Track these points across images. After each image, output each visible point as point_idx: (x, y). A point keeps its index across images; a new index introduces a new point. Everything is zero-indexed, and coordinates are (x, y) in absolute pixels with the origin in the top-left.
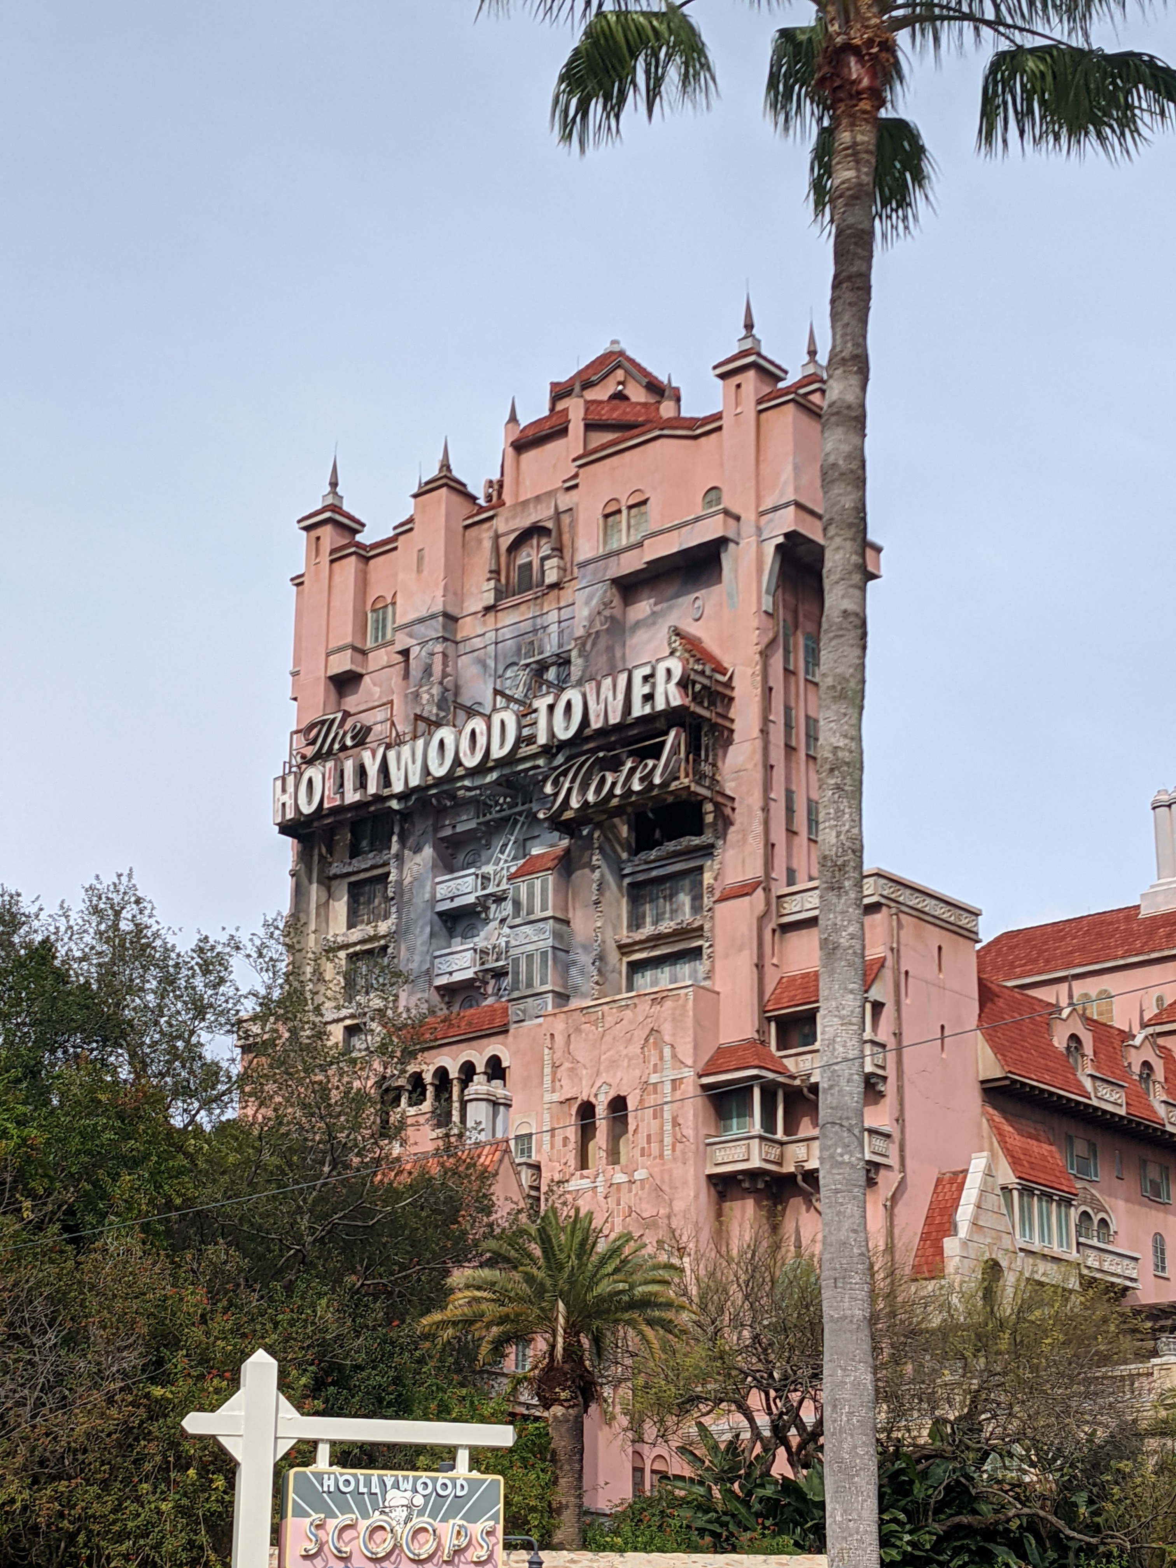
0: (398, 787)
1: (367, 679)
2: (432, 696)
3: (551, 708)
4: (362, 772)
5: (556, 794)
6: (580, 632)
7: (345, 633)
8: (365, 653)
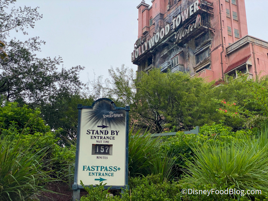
0: (150, 47)
1: (149, 33)
3: (175, 20)
4: (145, 47)
5: (177, 38)
6: (183, 6)
7: (145, 24)
8: (149, 28)
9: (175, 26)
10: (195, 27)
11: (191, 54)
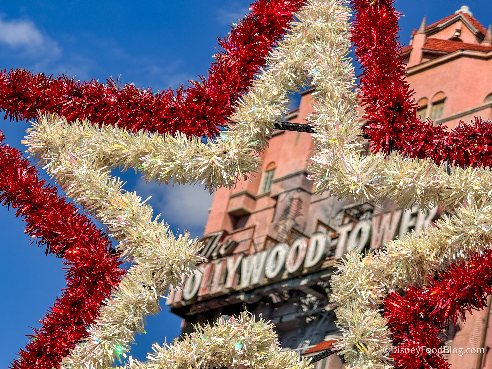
0: (245, 284)
1: (253, 217)
2: (285, 227)
3: (349, 233)
4: (226, 273)
8: (256, 200)
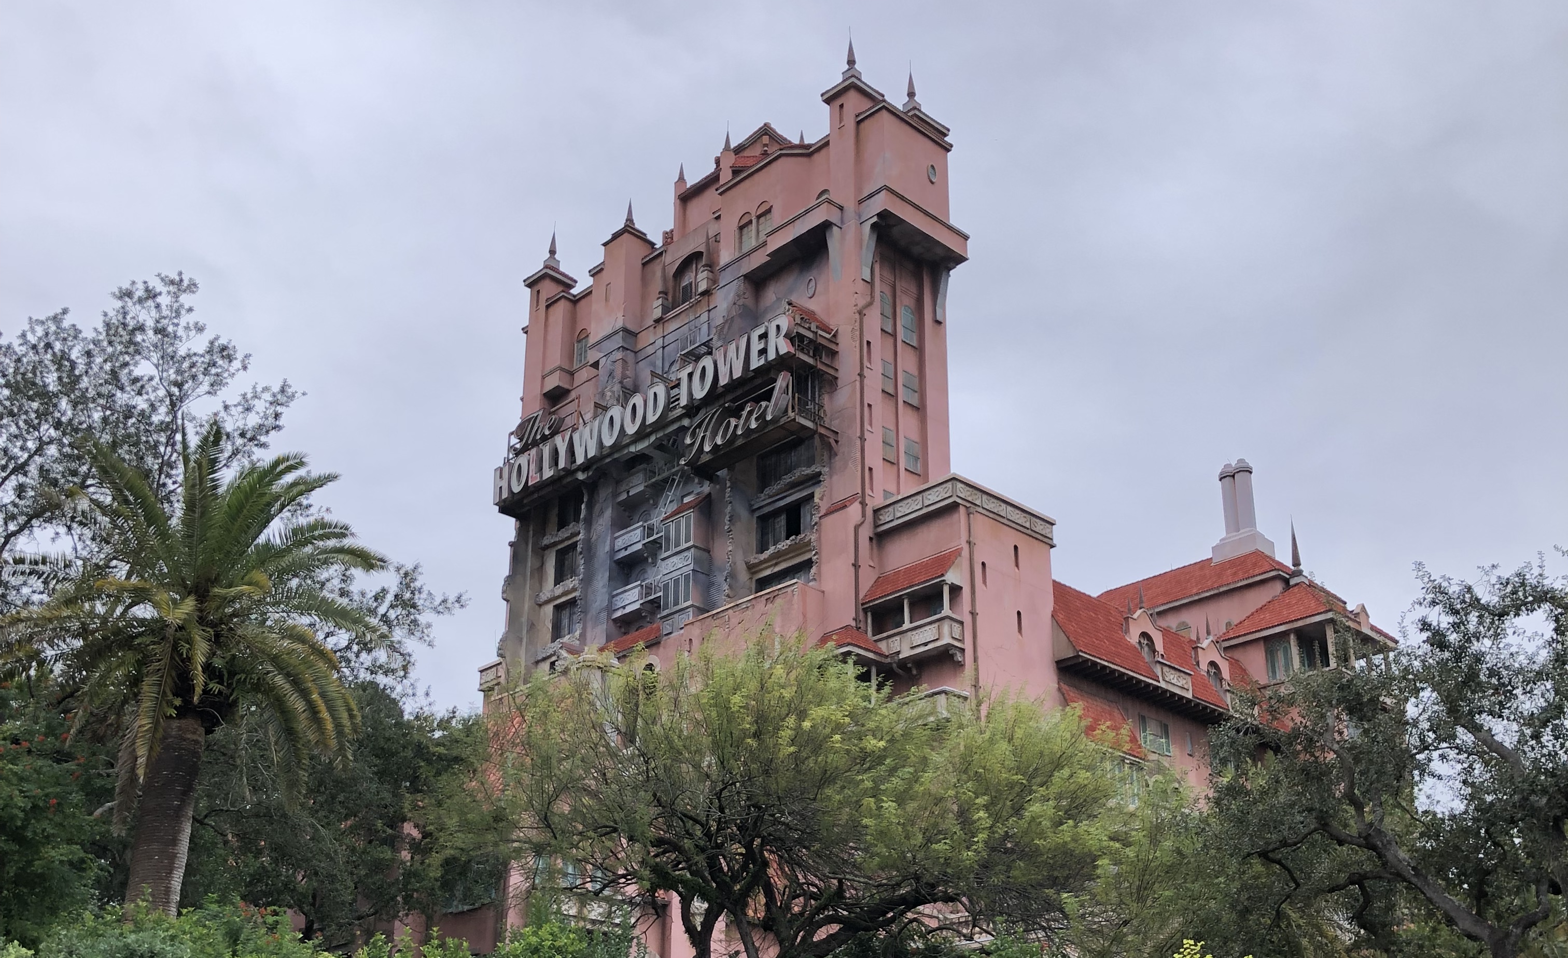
0: (580, 460)
1: (573, 392)
2: (613, 392)
3: (690, 375)
4: (555, 453)
5: (693, 444)
6: (719, 321)
7: (556, 358)
8: (572, 374)
9: (690, 394)
10: (769, 418)
11: (743, 513)
